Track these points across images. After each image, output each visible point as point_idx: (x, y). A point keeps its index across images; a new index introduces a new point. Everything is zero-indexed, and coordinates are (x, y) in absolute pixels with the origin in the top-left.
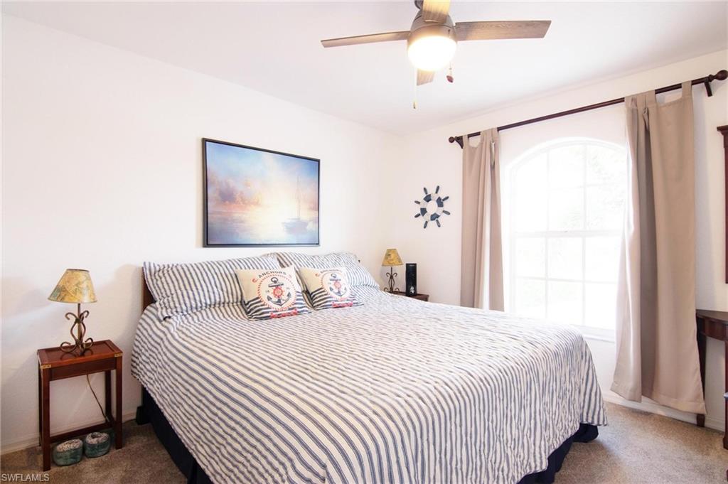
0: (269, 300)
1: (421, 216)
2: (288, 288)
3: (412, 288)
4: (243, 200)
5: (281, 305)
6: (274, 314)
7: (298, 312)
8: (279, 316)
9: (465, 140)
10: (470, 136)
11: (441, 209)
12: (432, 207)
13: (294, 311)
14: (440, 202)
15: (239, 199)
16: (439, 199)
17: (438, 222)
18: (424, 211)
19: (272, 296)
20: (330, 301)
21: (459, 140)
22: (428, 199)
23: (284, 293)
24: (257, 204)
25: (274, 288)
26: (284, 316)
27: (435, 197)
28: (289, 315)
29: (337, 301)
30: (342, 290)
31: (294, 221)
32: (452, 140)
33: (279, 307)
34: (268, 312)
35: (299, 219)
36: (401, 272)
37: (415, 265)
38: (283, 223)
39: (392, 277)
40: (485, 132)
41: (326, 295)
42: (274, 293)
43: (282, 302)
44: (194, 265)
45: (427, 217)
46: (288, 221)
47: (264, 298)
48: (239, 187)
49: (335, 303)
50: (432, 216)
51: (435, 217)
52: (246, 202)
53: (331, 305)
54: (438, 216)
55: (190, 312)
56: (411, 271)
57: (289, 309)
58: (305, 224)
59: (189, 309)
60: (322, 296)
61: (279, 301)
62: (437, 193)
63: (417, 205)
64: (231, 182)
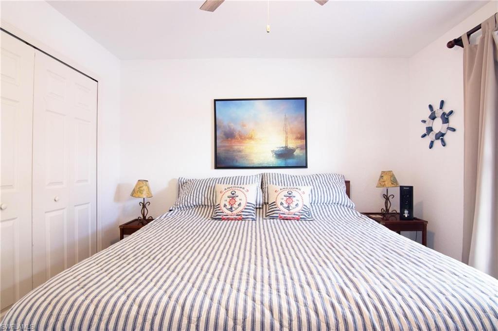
1: (427, 136)
3: (406, 212)
4: (241, 136)
5: (232, 212)
6: (224, 217)
7: (243, 218)
8: (228, 219)
9: (465, 41)
10: (469, 34)
11: (446, 125)
12: (438, 125)
13: (239, 217)
14: (445, 118)
15: (237, 136)
16: (444, 114)
17: (443, 140)
18: (430, 130)
19: (227, 204)
20: (277, 213)
21: (458, 42)
22: (433, 117)
23: (236, 203)
24: (251, 138)
25: (231, 198)
26: (232, 219)
27: (439, 113)
28: (236, 219)
29: (284, 214)
30: (293, 205)
31: (282, 149)
32: (451, 45)
34: (220, 215)
35: (286, 147)
37: (411, 188)
38: (272, 151)
42: (230, 202)
43: (233, 209)
45: (432, 136)
46: (276, 149)
48: (237, 128)
49: (281, 215)
50: (437, 134)
51: (440, 136)
52: (243, 138)
53: (277, 217)
54: (443, 135)
57: (237, 215)
58: (293, 151)
60: (273, 208)
61: (231, 208)
62: (441, 108)
63: (423, 123)
64: (233, 125)
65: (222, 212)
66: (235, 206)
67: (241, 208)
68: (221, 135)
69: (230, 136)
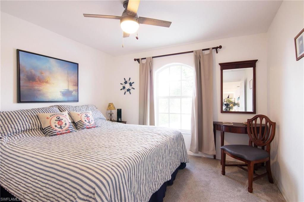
0: (56, 127)
1: (123, 90)
2: (65, 121)
3: (120, 119)
4: (40, 80)
5: (62, 129)
6: (59, 133)
7: (70, 131)
8: (61, 134)
9: (140, 60)
10: (142, 59)
11: (131, 87)
12: (127, 86)
13: (68, 131)
14: (131, 84)
15: (37, 80)
16: (130, 83)
17: (130, 92)
18: (124, 88)
19: (57, 125)
20: (85, 126)
21: (138, 60)
22: (126, 83)
23: (63, 123)
24: (47, 82)
25: (58, 121)
26: (64, 133)
27: (128, 82)
28: (66, 133)
29: (88, 126)
30: (90, 121)
31: (66, 91)
32: (135, 60)
33: (61, 130)
34: (55, 132)
35: (68, 90)
36: (115, 113)
37: (121, 109)
38: (61, 92)
39: (111, 115)
40: (148, 58)
41: (83, 123)
42: (58, 123)
43: (62, 127)
44: (13, 112)
45: (125, 90)
46: (63, 91)
47: (53, 126)
48: (38, 74)
50: (127, 90)
51: (129, 90)
52: (41, 81)
53: (85, 128)
54: (130, 90)
55: (12, 135)
56: (119, 112)
57: (66, 130)
58: (72, 92)
59: (12, 133)
60: (81, 124)
61: (61, 127)
62: (129, 80)
63: (121, 85)
64: (33, 71)
65: (56, 130)
66: (63, 125)
67: (67, 126)
68: (24, 78)
69: (32, 78)
